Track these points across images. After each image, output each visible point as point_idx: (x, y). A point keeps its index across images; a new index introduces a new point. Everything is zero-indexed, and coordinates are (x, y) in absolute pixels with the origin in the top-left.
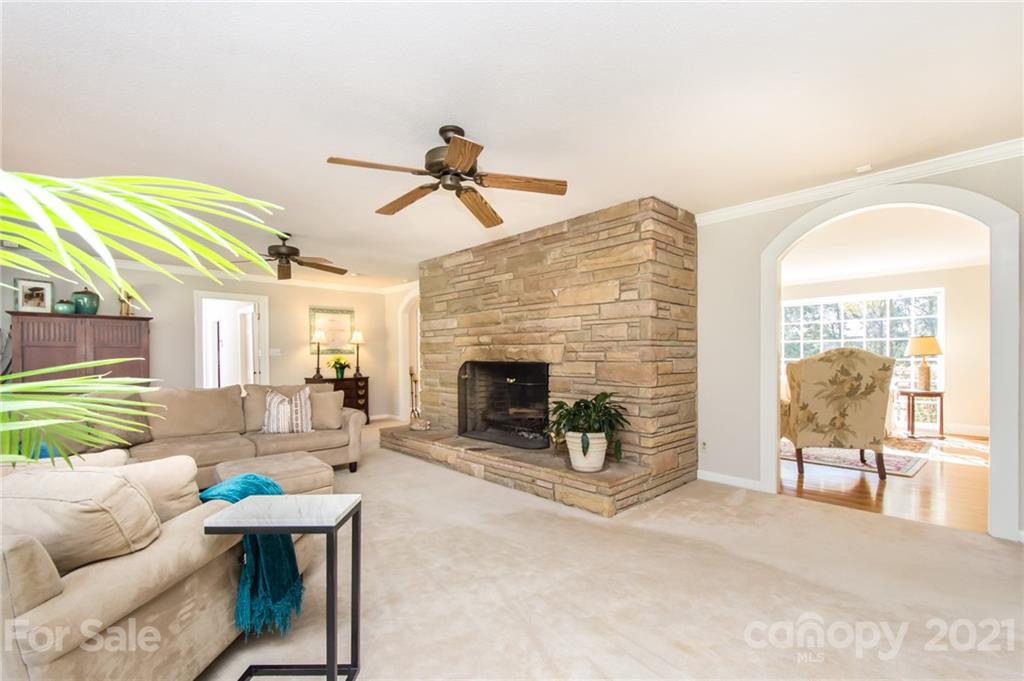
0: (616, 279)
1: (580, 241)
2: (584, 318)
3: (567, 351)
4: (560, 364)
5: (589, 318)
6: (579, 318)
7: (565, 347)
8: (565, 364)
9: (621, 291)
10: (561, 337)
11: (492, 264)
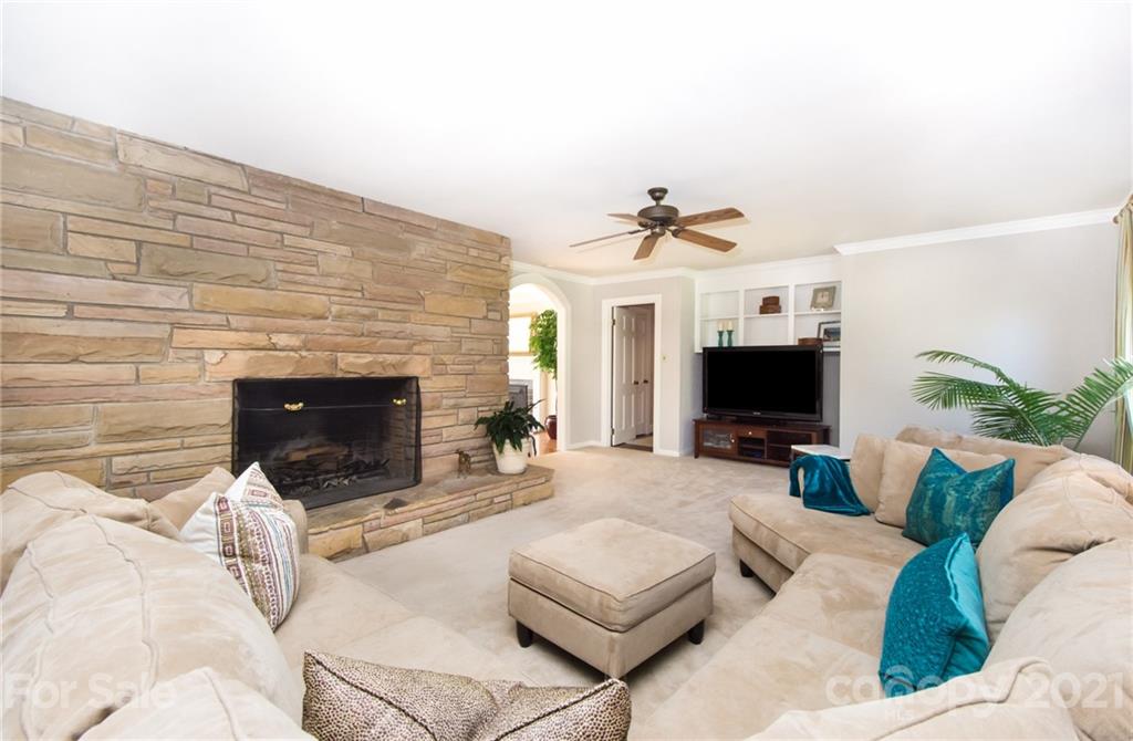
0: (484, 298)
1: (451, 247)
2: (455, 330)
3: (434, 364)
4: (428, 378)
5: (461, 330)
6: (448, 329)
7: (433, 359)
8: (434, 378)
9: (488, 310)
10: (428, 347)
11: (308, 220)
